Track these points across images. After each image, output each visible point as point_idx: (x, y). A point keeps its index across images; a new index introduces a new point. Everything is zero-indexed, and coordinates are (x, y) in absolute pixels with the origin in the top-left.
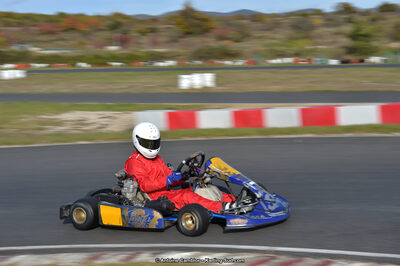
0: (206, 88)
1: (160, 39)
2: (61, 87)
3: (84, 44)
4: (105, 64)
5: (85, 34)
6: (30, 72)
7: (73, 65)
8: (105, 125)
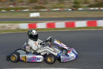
0: (37, 17)
1: (24, 4)
3: (3, 5)
4: (9, 10)
5: (4, 2)
7: (1, 11)
8: (11, 28)
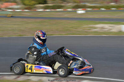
2: (96, 16)
3: (103, 2)
4: (110, 9)
6: (87, 11)
7: (100, 9)
8: (111, 29)
